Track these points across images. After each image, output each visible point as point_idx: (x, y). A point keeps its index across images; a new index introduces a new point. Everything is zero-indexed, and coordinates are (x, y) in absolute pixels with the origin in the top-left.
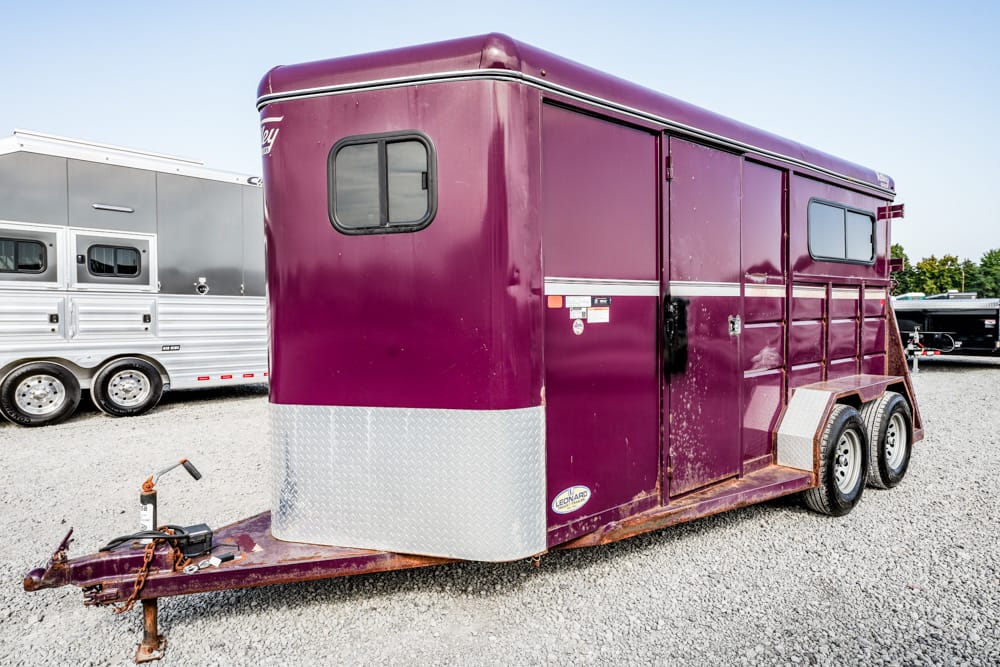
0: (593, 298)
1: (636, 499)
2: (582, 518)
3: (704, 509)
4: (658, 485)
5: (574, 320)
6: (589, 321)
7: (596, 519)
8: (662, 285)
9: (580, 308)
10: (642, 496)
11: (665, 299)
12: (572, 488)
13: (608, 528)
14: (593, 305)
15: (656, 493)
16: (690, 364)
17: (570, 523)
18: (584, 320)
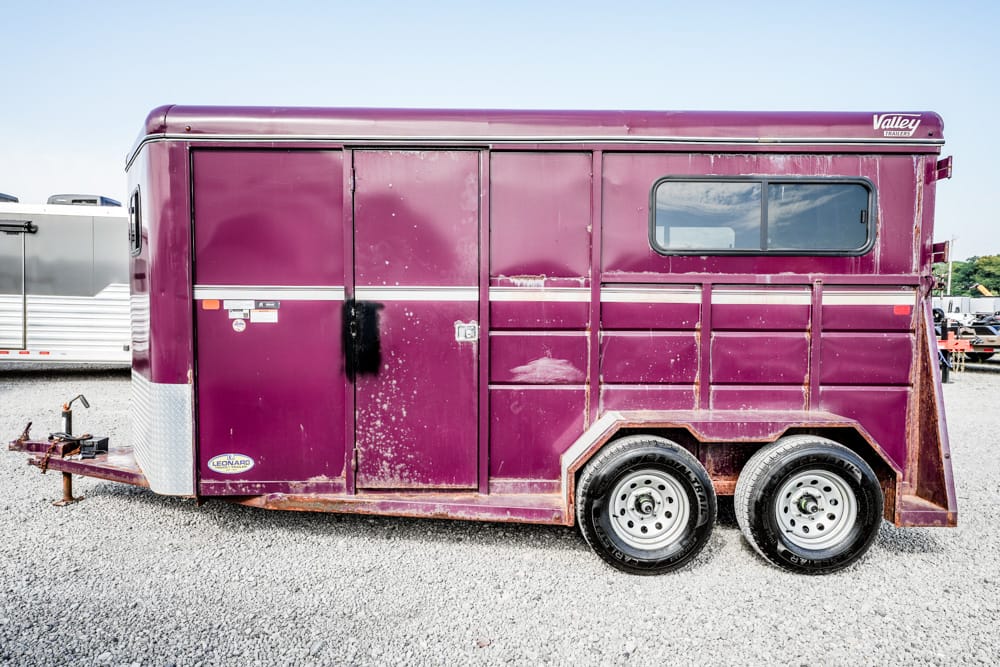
0: (257, 302)
1: (313, 481)
2: (242, 481)
3: (388, 508)
4: (344, 473)
5: (234, 320)
6: (252, 321)
7: (258, 486)
8: (346, 290)
9: (242, 310)
10: (322, 479)
11: (350, 303)
12: (232, 455)
13: (273, 497)
14: (257, 308)
15: (341, 480)
16: (387, 367)
17: (228, 482)
18: (247, 321)
